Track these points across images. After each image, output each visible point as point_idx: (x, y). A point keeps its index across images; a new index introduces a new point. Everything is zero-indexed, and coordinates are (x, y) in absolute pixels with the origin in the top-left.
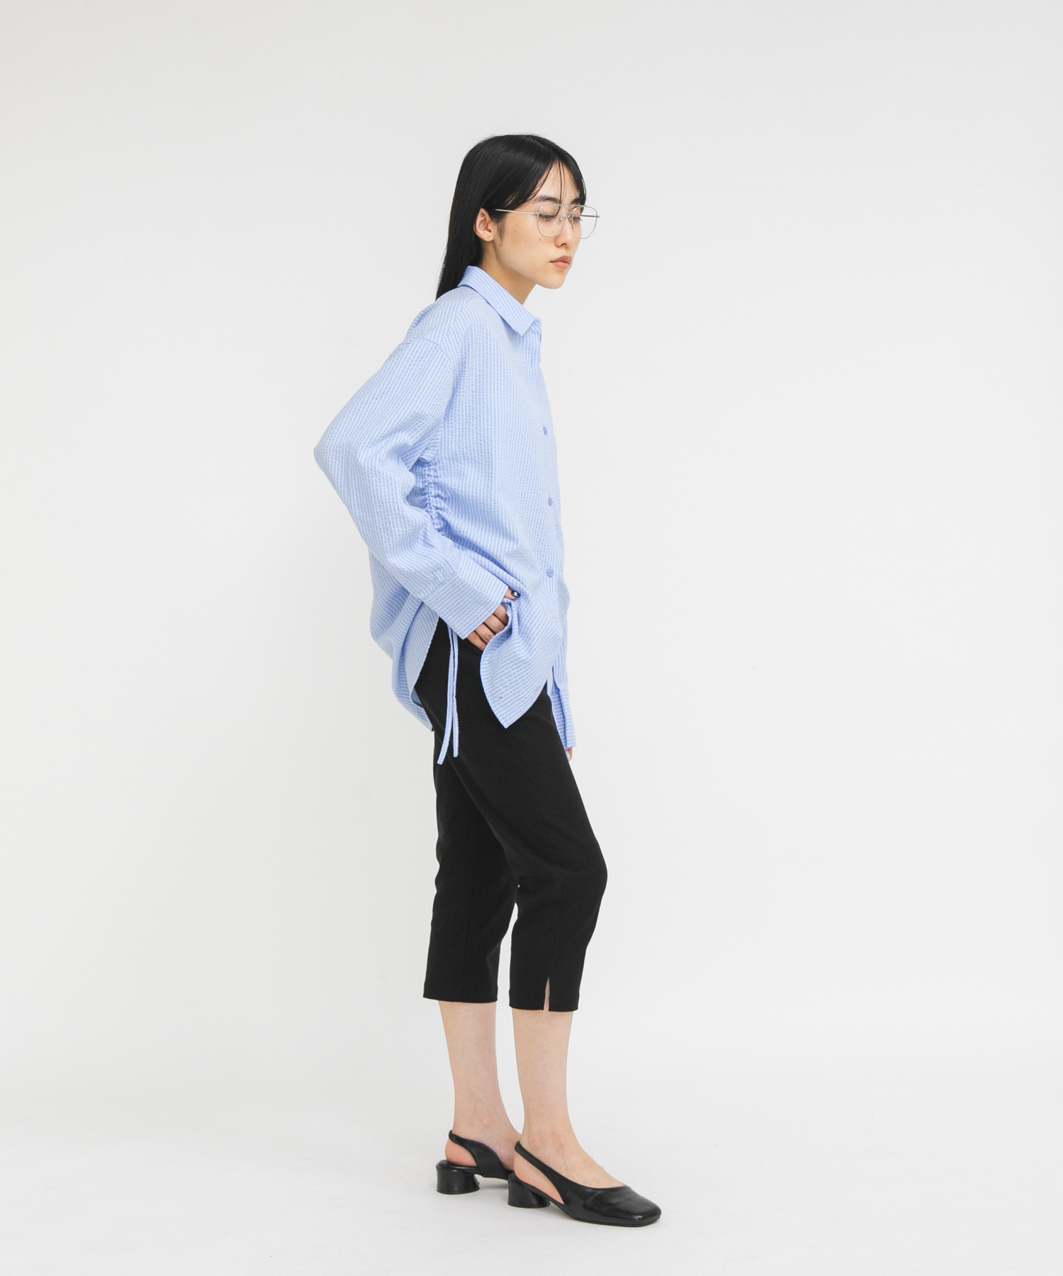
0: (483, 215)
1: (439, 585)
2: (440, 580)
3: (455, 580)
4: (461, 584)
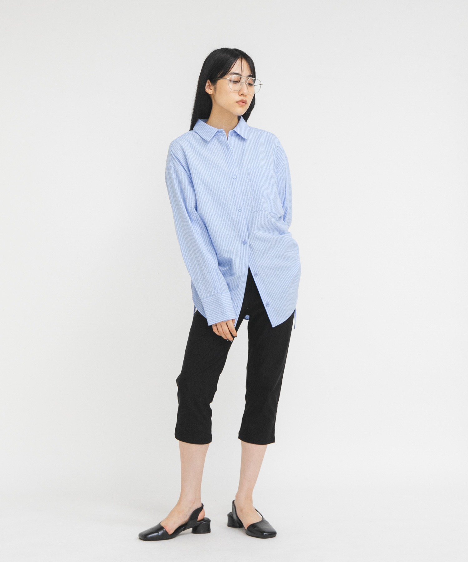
0: (209, 83)
1: (211, 296)
2: (212, 293)
3: (218, 296)
4: (219, 299)
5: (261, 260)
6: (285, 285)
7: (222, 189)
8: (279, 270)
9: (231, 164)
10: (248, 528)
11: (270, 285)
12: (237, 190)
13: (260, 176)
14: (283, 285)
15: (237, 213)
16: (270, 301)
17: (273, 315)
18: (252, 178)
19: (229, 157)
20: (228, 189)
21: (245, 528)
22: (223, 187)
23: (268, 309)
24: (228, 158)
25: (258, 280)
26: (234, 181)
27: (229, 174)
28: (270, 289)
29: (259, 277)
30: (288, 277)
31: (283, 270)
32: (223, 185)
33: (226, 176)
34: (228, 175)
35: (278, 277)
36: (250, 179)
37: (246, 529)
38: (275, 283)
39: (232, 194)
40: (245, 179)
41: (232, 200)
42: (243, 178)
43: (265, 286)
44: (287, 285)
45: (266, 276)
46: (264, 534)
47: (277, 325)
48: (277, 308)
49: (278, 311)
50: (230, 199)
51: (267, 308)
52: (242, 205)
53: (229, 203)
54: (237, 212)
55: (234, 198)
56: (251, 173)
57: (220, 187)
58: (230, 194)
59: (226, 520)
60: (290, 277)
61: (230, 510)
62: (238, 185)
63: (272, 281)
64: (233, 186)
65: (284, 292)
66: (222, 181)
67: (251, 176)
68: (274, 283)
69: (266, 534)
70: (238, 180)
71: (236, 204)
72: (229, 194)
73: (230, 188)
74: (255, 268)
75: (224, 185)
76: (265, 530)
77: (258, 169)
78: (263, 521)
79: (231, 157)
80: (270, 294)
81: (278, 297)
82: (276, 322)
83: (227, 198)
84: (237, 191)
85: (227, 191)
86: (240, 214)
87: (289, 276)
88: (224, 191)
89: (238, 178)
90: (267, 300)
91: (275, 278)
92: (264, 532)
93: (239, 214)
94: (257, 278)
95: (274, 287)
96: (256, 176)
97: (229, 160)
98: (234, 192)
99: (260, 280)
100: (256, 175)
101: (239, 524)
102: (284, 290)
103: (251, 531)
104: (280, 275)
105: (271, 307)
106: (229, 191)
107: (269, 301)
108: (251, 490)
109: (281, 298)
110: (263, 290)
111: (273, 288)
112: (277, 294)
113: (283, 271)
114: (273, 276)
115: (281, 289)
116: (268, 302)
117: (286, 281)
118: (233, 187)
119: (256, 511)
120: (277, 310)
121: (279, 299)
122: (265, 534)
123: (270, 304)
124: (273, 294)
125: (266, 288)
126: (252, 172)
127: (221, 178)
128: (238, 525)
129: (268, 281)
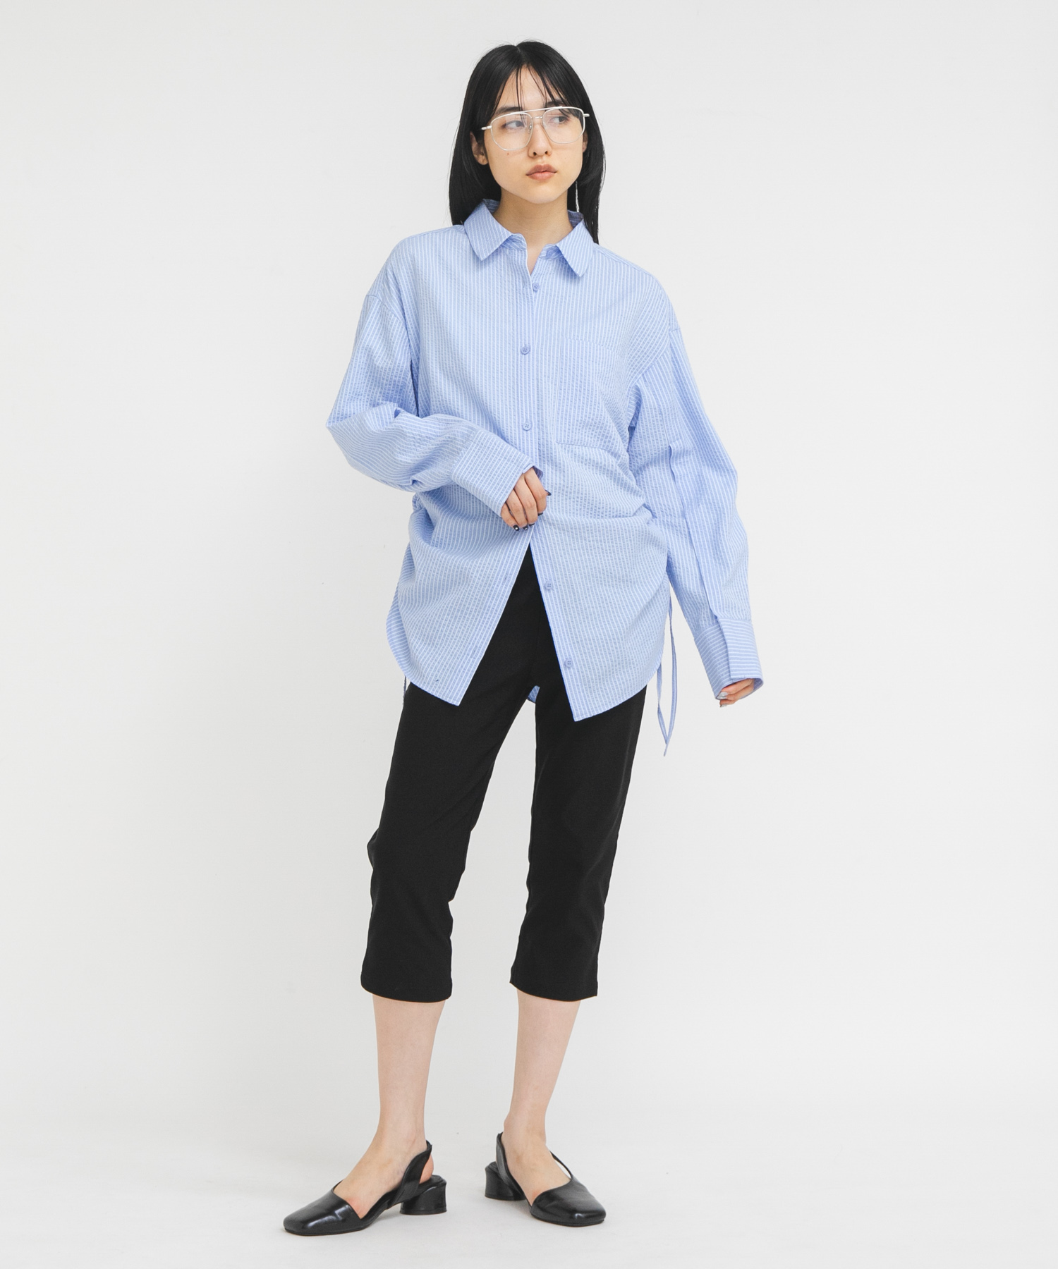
5: (565, 554)
6: (617, 622)
7: (490, 372)
8: (607, 584)
9: (525, 319)
10: (535, 1202)
11: (579, 618)
12: (525, 381)
13: (588, 361)
14: (613, 623)
15: (519, 434)
16: (574, 657)
17: (579, 692)
18: (566, 360)
19: (524, 305)
20: (505, 375)
21: (529, 1203)
22: (493, 368)
23: (567, 675)
24: (521, 305)
25: (552, 601)
26: (521, 359)
27: (513, 341)
28: (578, 628)
29: (554, 594)
30: (627, 606)
31: (617, 588)
32: (494, 363)
33: (505, 346)
34: (511, 343)
35: (603, 602)
36: (562, 363)
37: (531, 1204)
38: (594, 614)
39: (513, 389)
40: (549, 359)
41: (510, 402)
42: (545, 356)
43: (567, 617)
44: (622, 623)
45: (574, 593)
46: (576, 1215)
47: (585, 717)
48: (591, 675)
49: (593, 682)
50: (506, 400)
51: (566, 673)
52: (532, 415)
53: (502, 408)
54: (519, 431)
55: (516, 397)
56: (566, 349)
57: (486, 368)
58: (508, 387)
59: (482, 1181)
60: (632, 606)
61: (492, 1158)
62: (529, 369)
63: (586, 609)
64: (517, 369)
65: (614, 639)
66: (494, 355)
67: (566, 357)
68: (591, 615)
69: (580, 1215)
70: (533, 358)
71: (518, 414)
72: (506, 387)
73: (509, 372)
74: (549, 571)
75: (498, 365)
76: (579, 1206)
77: (587, 344)
78: (573, 1184)
79: (528, 305)
80: (576, 638)
81: (596, 650)
82: (584, 709)
83: (498, 395)
84: (525, 383)
85: (501, 380)
86: (527, 436)
87: (630, 603)
88: (494, 377)
89: (533, 353)
90: (569, 653)
91: (595, 602)
92: (575, 1211)
93: (523, 437)
94: (551, 596)
95: (589, 623)
96: (578, 358)
97: (523, 310)
98: (518, 385)
99: (556, 602)
100: (578, 355)
101: (514, 1191)
102: (613, 635)
103: (543, 1209)
104: (609, 597)
105: (576, 670)
106: (505, 379)
107: (572, 656)
108: (543, 1109)
109: (603, 652)
110: (562, 626)
111: (586, 627)
112: (594, 642)
113: (616, 590)
114: (589, 595)
115: (607, 631)
116: (571, 658)
117: (622, 613)
118: (517, 372)
119: (553, 1158)
120: (589, 682)
121: (597, 653)
122: (578, 1216)
123: (574, 663)
124: (585, 639)
125: (569, 624)
126: (571, 348)
127: (494, 346)
128: (511, 1194)
129: (577, 607)
